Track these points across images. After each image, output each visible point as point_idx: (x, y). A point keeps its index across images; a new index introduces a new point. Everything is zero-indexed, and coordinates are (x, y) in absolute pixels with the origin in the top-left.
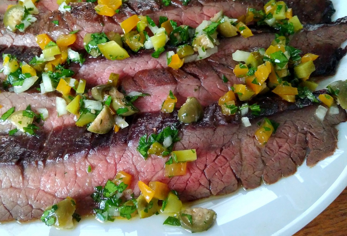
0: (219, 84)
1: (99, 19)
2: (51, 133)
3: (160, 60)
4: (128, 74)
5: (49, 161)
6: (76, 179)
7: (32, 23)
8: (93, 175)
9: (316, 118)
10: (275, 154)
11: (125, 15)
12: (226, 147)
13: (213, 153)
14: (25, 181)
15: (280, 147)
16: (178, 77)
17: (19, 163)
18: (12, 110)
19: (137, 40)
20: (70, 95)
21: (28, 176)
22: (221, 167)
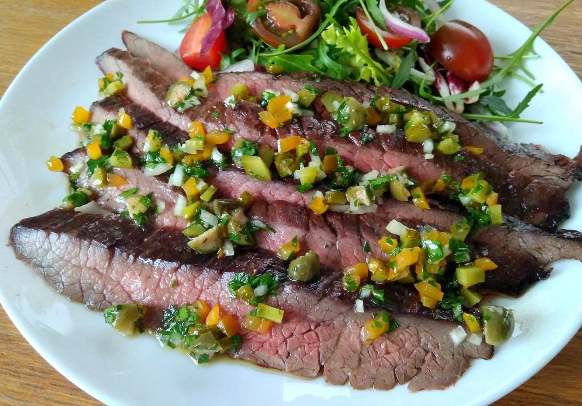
0: (357, 250)
1: (261, 126)
2: (159, 230)
3: (306, 197)
4: (265, 198)
5: (140, 259)
6: (157, 288)
7: (194, 106)
8: (174, 293)
9: (449, 339)
10: (377, 358)
11: (289, 132)
12: (325, 325)
13: (306, 324)
14: (109, 269)
15: (387, 353)
16: (314, 224)
17: (111, 249)
18: (134, 191)
19: (288, 165)
20: (194, 199)
21: (114, 265)
22: (309, 344)
